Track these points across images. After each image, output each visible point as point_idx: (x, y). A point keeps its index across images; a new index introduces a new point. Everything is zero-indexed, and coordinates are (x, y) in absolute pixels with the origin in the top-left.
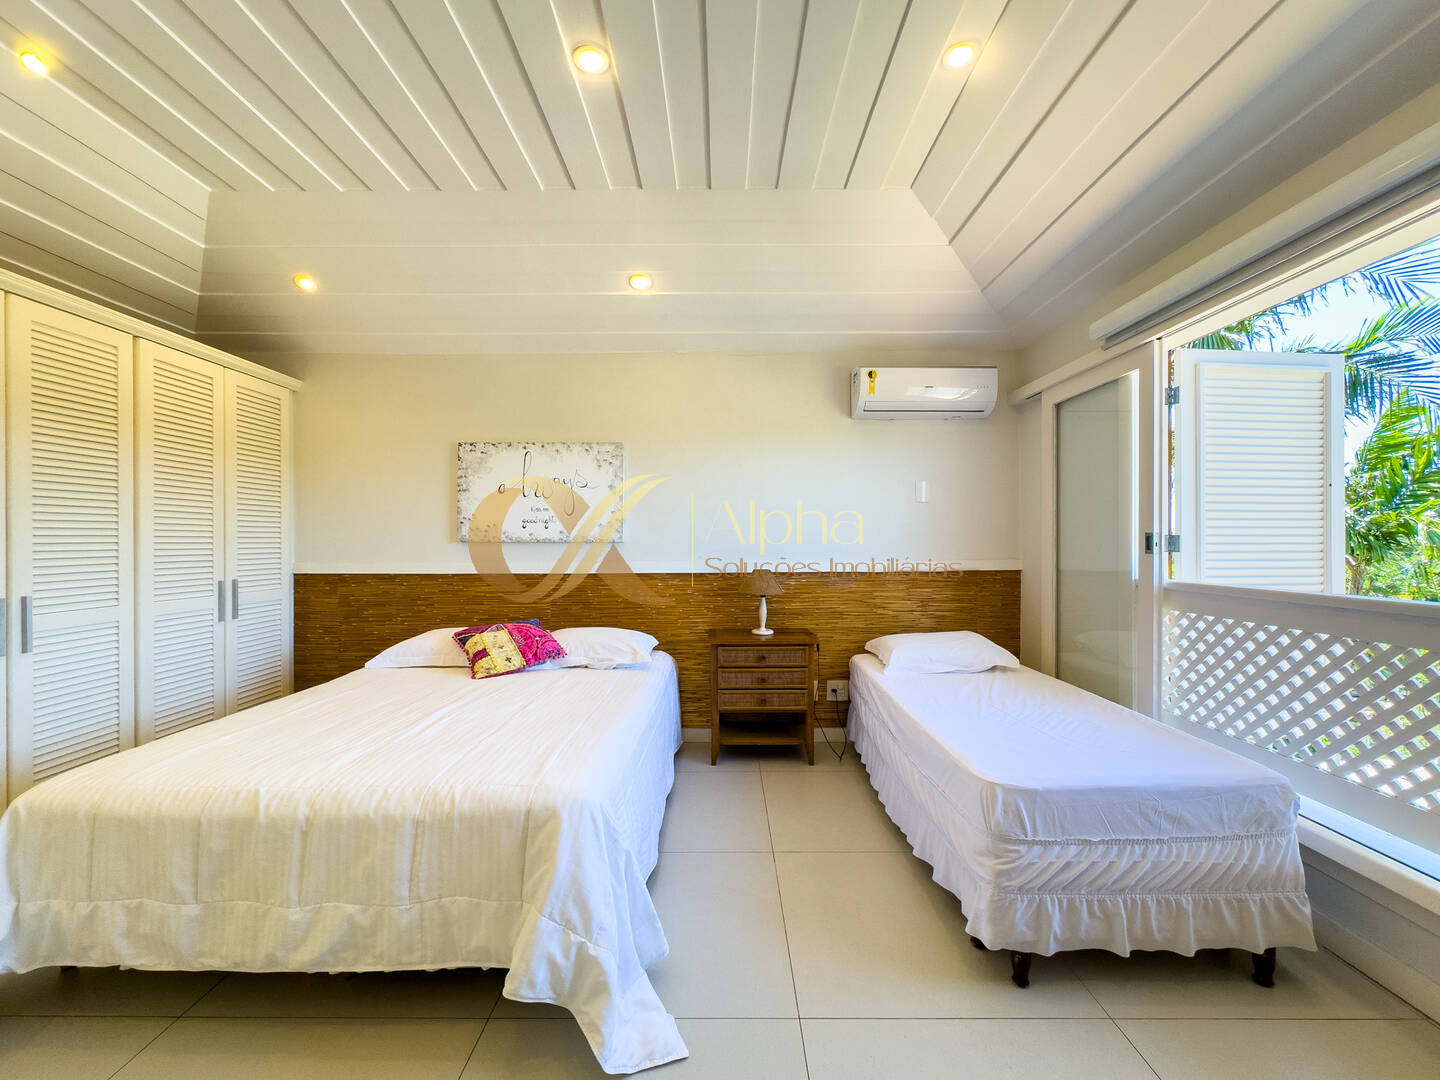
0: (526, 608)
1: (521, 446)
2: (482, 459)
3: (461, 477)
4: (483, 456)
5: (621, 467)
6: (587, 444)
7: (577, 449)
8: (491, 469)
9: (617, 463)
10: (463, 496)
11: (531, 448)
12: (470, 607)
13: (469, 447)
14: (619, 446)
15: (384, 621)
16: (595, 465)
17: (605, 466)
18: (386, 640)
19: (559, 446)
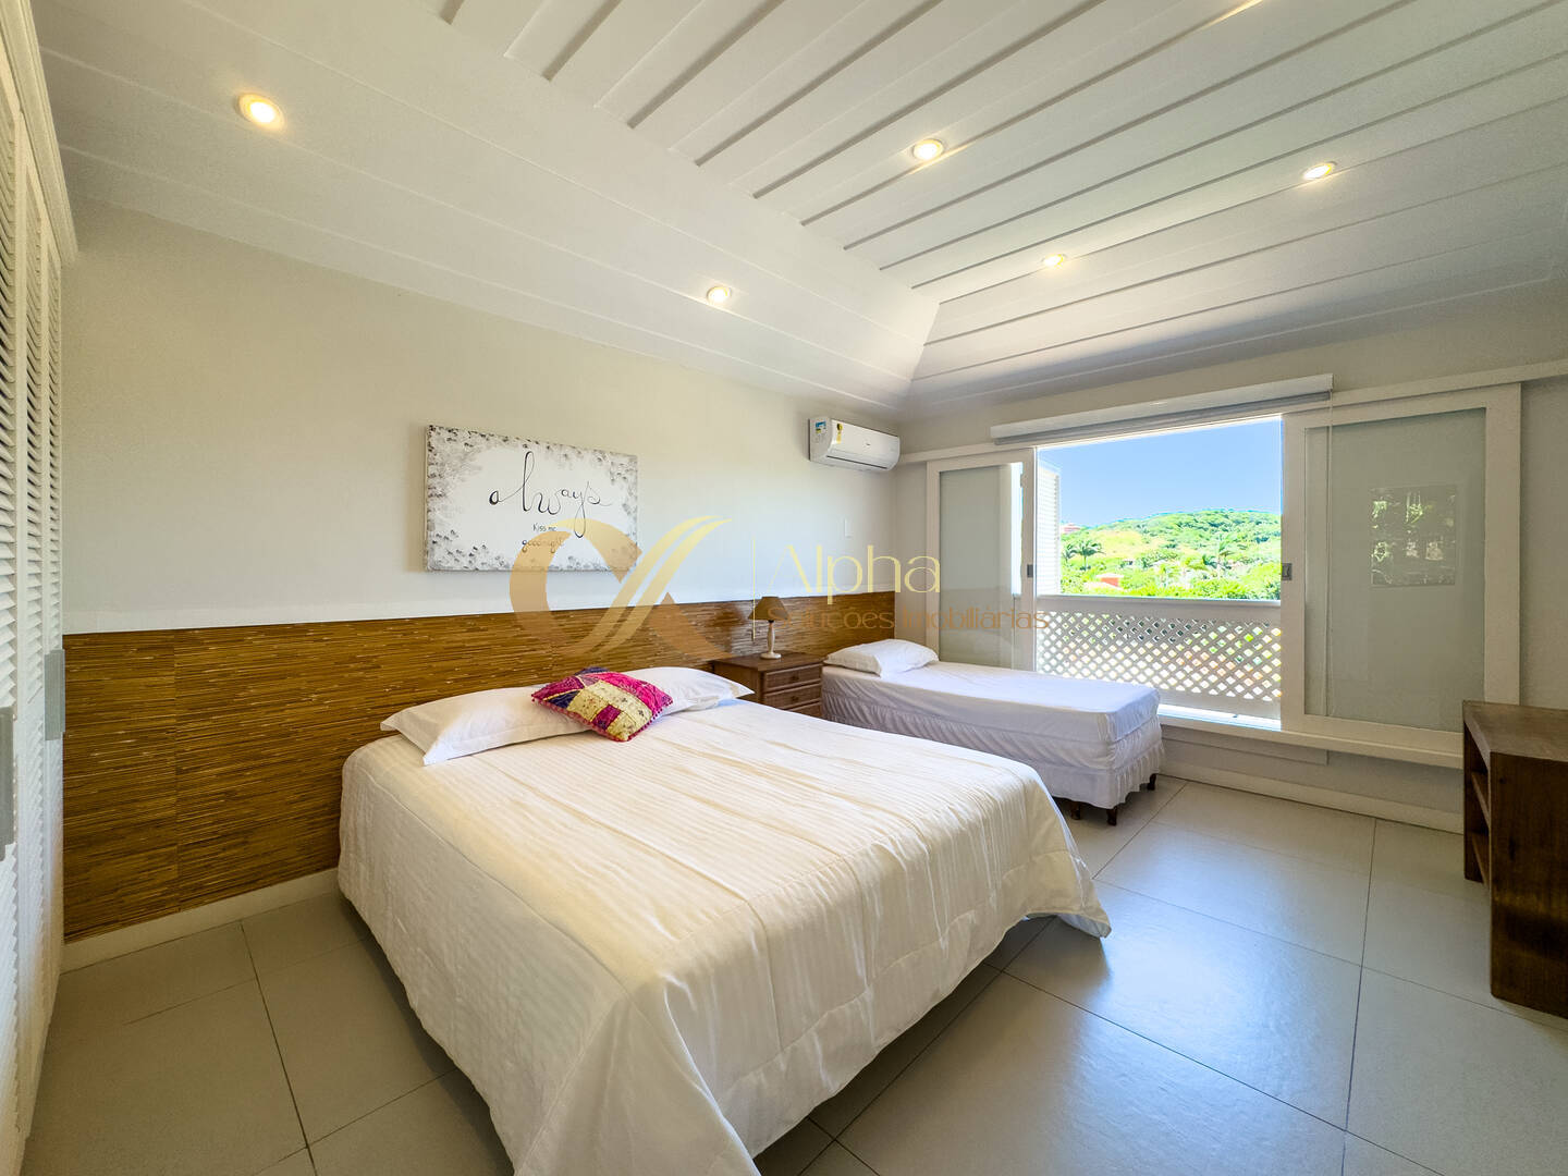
0: (521, 657)
1: (520, 444)
2: (466, 454)
3: (433, 476)
4: (468, 449)
5: (635, 483)
6: (601, 452)
7: (589, 456)
8: (480, 468)
9: (631, 478)
10: (435, 504)
11: (533, 448)
12: (440, 664)
13: (446, 435)
14: (633, 459)
15: (284, 704)
16: (609, 479)
17: (619, 480)
18: (288, 735)
19: (568, 451)
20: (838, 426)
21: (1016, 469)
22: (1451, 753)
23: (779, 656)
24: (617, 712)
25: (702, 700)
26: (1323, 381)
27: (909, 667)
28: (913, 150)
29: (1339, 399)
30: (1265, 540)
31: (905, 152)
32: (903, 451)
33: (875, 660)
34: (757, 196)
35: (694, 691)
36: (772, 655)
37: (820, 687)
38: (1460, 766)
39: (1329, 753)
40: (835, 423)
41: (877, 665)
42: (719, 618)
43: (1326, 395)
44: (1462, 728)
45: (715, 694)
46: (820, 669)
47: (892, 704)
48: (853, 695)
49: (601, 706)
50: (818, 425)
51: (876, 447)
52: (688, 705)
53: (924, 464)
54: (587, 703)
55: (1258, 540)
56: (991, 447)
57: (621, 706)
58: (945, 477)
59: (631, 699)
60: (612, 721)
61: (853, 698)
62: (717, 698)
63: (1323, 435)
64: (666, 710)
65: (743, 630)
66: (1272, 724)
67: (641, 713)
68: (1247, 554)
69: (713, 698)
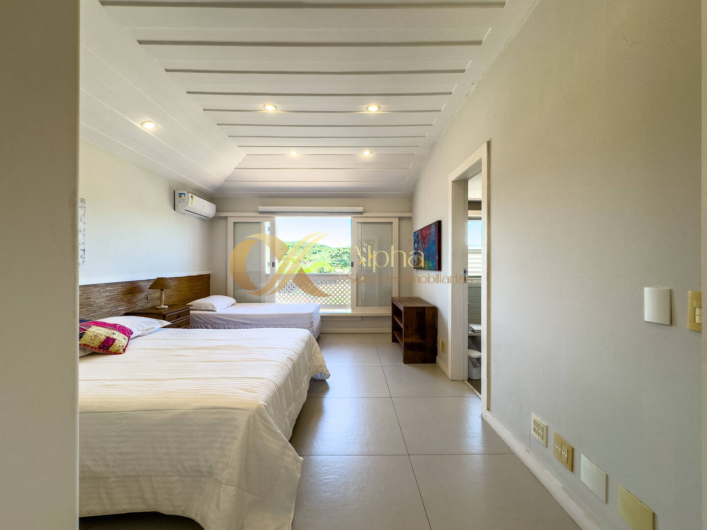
5: (84, 215)
14: (83, 201)
20: (192, 196)
21: (267, 224)
22: (388, 311)
23: (167, 307)
24: (114, 340)
25: (146, 331)
26: (360, 209)
27: (226, 307)
28: (264, 106)
29: (365, 215)
30: (316, 253)
31: (262, 105)
32: (217, 211)
33: (212, 304)
34: (188, 93)
35: (141, 326)
36: (163, 306)
37: (189, 319)
38: (391, 315)
39: (362, 317)
40: (190, 195)
41: (214, 307)
42: (130, 290)
43: (361, 213)
44: (391, 304)
45: (153, 326)
46: (189, 311)
47: (224, 323)
48: (203, 321)
49: (103, 338)
50: (180, 194)
51: (207, 208)
52: (140, 333)
53: (226, 218)
54: (93, 338)
55: (314, 253)
56: (258, 215)
57: (114, 337)
58: (236, 225)
59: (117, 333)
60: (112, 345)
61: (202, 323)
62: (154, 328)
63: (360, 225)
64: (132, 336)
65: (143, 295)
66: (349, 311)
67: (125, 338)
68: (311, 258)
69: (152, 328)
